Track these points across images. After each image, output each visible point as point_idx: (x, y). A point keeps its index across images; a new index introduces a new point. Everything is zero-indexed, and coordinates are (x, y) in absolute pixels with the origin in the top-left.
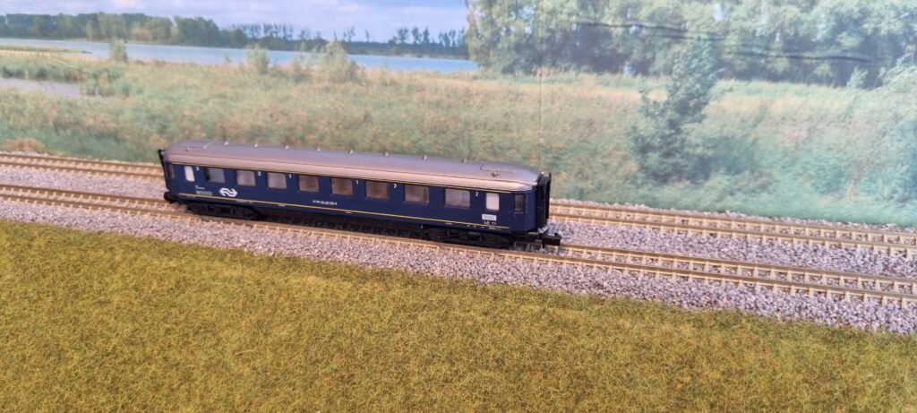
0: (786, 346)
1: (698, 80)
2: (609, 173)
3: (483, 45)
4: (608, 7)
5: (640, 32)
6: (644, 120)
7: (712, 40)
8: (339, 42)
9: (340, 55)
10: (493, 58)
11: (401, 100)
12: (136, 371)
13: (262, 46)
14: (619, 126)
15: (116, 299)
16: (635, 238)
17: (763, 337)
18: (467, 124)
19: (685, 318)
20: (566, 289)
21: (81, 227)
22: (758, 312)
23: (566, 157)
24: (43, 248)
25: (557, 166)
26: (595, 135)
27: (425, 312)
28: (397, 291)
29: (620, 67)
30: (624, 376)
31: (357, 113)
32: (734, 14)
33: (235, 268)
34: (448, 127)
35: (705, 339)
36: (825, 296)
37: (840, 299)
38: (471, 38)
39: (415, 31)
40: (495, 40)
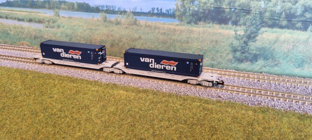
0: (285, 119)
1: (255, 28)
2: (222, 59)
3: (181, 14)
4: (225, 2)
5: (235, 11)
6: (235, 41)
7: (260, 14)
8: (131, 12)
9: (131, 16)
10: (184, 19)
11: (152, 32)
12: (62, 121)
13: (105, 13)
14: (227, 43)
15: (56, 96)
16: (232, 81)
17: (277, 116)
18: (174, 40)
19: (250, 109)
20: (208, 98)
21: (44, 72)
22: (275, 108)
23: (208, 53)
24: (31, 79)
26: (218, 45)
27: (160, 104)
28: (150, 97)
29: (228, 22)
30: (228, 128)
31: (137, 36)
32: (268, 5)
33: (96, 87)
34: (167, 41)
35: (256, 116)
36: (299, 103)
37: (304, 104)
38: (177, 11)
39: (157, 9)
40: (185, 12)
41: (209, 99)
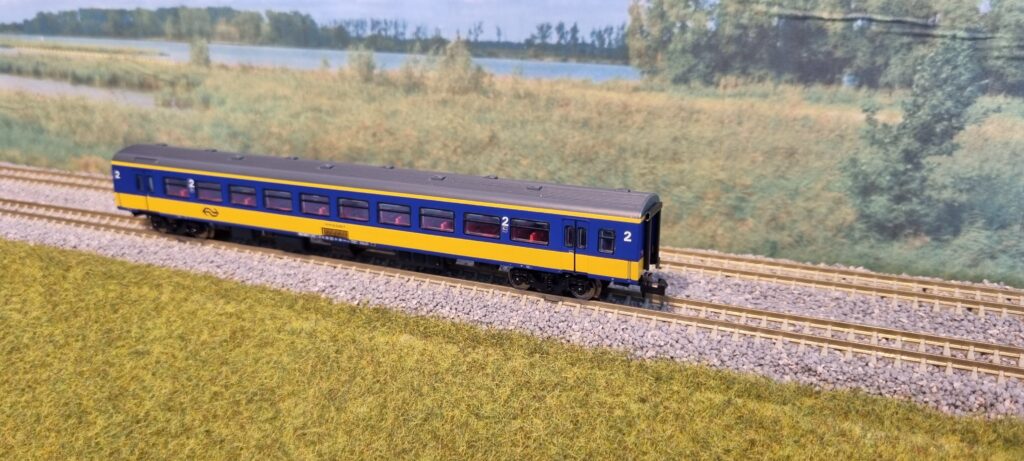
1: (950, 96)
2: (814, 222)
3: (649, 47)
5: (869, 28)
6: (869, 150)
7: (974, 39)
8: (462, 42)
9: (463, 57)
10: (661, 61)
11: (538, 117)
12: (170, 446)
13: (368, 47)
14: (832, 157)
15: (157, 349)
16: (857, 308)
18: (623, 150)
19: (947, 427)
20: (761, 372)
21: (129, 258)
23: (754, 198)
24: (79, 282)
25: (741, 210)
26: (797, 169)
27: (557, 392)
28: (519, 361)
29: (837, 76)
31: (481, 133)
33: (307, 319)
34: (597, 153)
38: (634, 35)
39: (560, 28)
40: (665, 39)
41: (763, 376)
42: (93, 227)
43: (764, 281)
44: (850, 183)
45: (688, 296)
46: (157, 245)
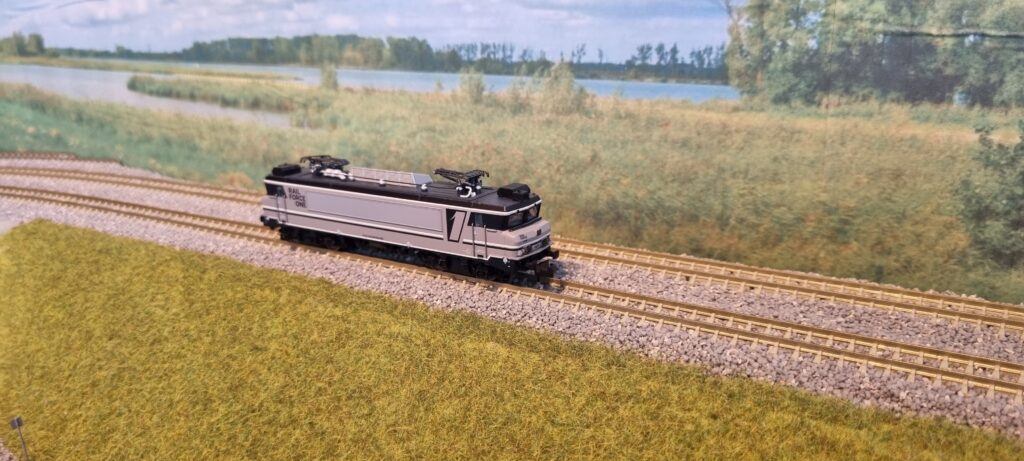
2: (923, 248)
3: (749, 66)
4: (935, 11)
5: (981, 44)
6: (983, 170)
8: (566, 64)
9: (566, 80)
10: (761, 81)
11: (638, 137)
12: (279, 435)
13: (478, 70)
14: (942, 179)
15: (273, 346)
16: (958, 336)
18: (722, 170)
21: (256, 263)
23: (858, 221)
24: (213, 283)
25: (845, 232)
26: (904, 191)
28: (596, 372)
29: (948, 94)
31: (583, 153)
33: (404, 324)
34: (696, 173)
38: (733, 56)
39: (660, 49)
40: (765, 58)
41: (841, 400)
42: (229, 235)
43: (860, 306)
44: (963, 207)
45: (776, 317)
46: (281, 253)
